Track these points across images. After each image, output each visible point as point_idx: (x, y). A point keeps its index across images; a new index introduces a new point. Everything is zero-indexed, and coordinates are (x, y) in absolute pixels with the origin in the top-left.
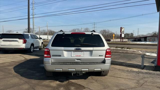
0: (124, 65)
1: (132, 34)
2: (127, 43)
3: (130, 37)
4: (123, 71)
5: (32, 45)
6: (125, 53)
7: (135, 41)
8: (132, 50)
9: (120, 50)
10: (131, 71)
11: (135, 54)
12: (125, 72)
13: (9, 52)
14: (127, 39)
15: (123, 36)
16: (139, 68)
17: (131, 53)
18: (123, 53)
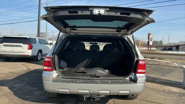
0: (157, 82)
1: (161, 42)
2: (156, 53)
3: (158, 45)
4: (158, 91)
5: (40, 51)
6: (156, 65)
7: (165, 50)
8: (165, 61)
9: (150, 61)
10: (168, 91)
11: (169, 66)
12: (161, 94)
13: (12, 60)
14: (155, 47)
15: (151, 43)
16: (179, 87)
17: (164, 66)
18: (154, 64)
